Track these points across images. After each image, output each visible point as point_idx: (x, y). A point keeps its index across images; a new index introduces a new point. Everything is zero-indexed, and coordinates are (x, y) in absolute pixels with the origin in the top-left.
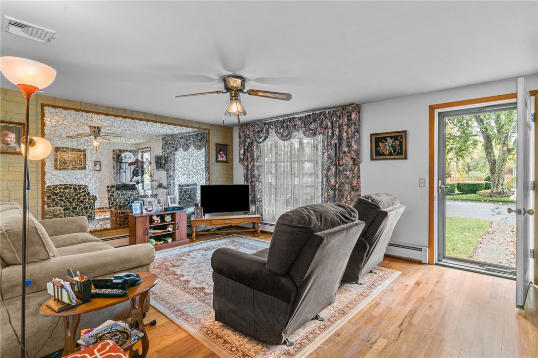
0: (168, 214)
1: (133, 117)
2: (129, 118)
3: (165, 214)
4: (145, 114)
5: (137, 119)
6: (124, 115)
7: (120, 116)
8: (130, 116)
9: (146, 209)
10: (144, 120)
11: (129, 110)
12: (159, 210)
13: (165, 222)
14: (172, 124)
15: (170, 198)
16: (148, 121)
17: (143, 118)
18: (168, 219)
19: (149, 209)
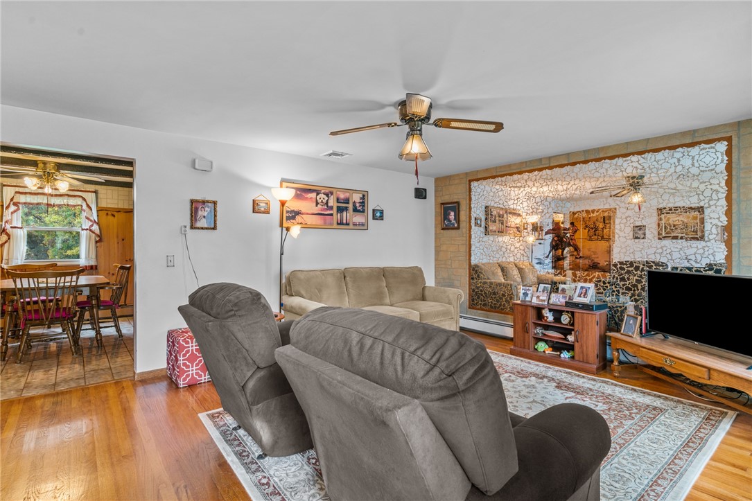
0: (567, 312)
1: (552, 165)
2: (545, 168)
3: (563, 311)
4: (568, 155)
5: (556, 167)
6: (539, 167)
7: (535, 170)
8: (547, 166)
9: (538, 297)
10: (567, 165)
11: (546, 158)
12: (559, 303)
13: (560, 322)
14: (618, 156)
15: (582, 288)
16: (574, 164)
17: (566, 162)
18: (565, 319)
19: (541, 298)
